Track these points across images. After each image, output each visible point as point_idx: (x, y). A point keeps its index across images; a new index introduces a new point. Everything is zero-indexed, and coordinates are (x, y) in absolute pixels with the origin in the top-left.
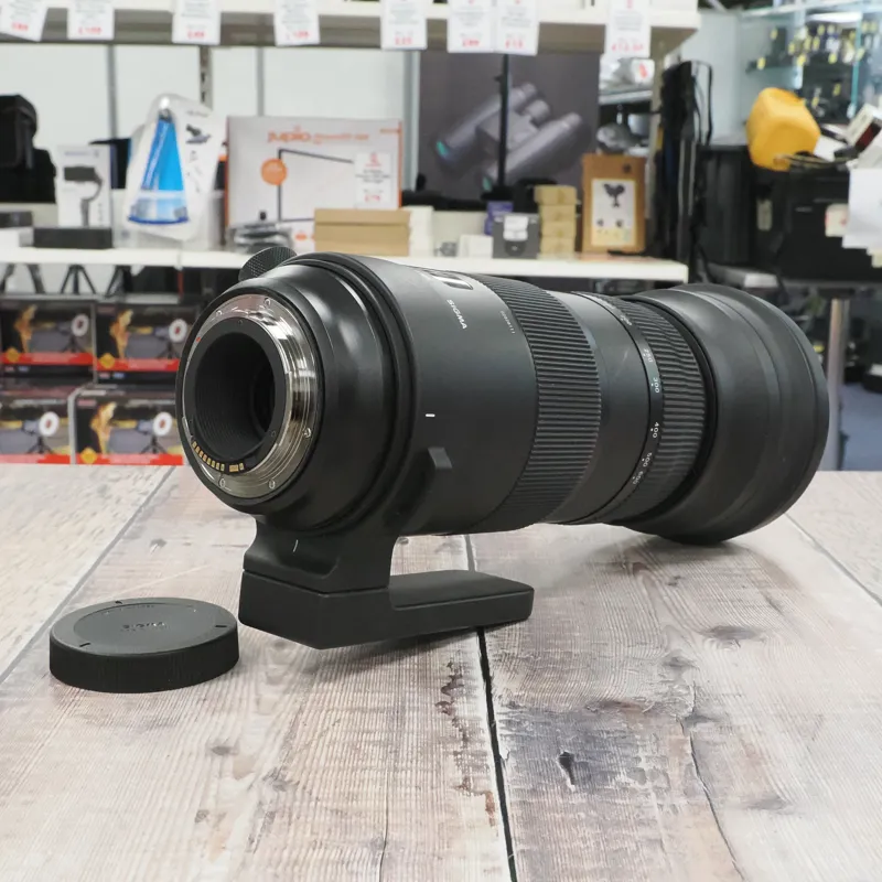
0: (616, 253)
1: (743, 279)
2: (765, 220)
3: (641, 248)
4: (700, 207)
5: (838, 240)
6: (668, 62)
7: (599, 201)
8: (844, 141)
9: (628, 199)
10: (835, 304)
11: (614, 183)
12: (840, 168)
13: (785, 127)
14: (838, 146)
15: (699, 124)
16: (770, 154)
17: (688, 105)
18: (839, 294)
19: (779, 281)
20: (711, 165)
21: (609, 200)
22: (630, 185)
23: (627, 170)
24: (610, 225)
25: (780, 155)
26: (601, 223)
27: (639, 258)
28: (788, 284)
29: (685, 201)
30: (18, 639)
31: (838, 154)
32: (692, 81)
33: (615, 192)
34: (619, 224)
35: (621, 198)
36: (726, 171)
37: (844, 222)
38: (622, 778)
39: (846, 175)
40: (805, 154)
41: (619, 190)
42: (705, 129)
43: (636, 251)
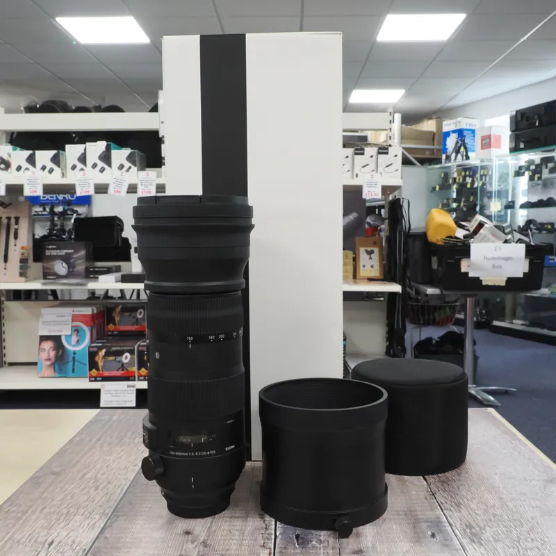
0: (371, 280)
1: (426, 291)
2: (435, 266)
3: (382, 277)
4: (406, 260)
5: (467, 273)
6: (391, 198)
7: (363, 257)
8: (468, 230)
9: (376, 256)
10: (468, 299)
11: (369, 249)
12: (466, 242)
13: (442, 225)
14: (466, 232)
15: (405, 224)
16: (436, 237)
17: (400, 216)
18: (470, 296)
19: (441, 292)
20: (410, 241)
21: (367, 257)
22: (376, 250)
23: (375, 244)
24: (368, 267)
25: (439, 238)
26: (364, 266)
27: (381, 282)
28: (445, 292)
29: (400, 258)
30: (122, 490)
31: (465, 237)
32: (401, 207)
33: (370, 253)
34: (372, 267)
35: (372, 255)
36: (418, 243)
37: (469, 266)
38: (314, 543)
39: (469, 246)
40: (451, 237)
41: (372, 252)
42: (407, 226)
43: (380, 278)
